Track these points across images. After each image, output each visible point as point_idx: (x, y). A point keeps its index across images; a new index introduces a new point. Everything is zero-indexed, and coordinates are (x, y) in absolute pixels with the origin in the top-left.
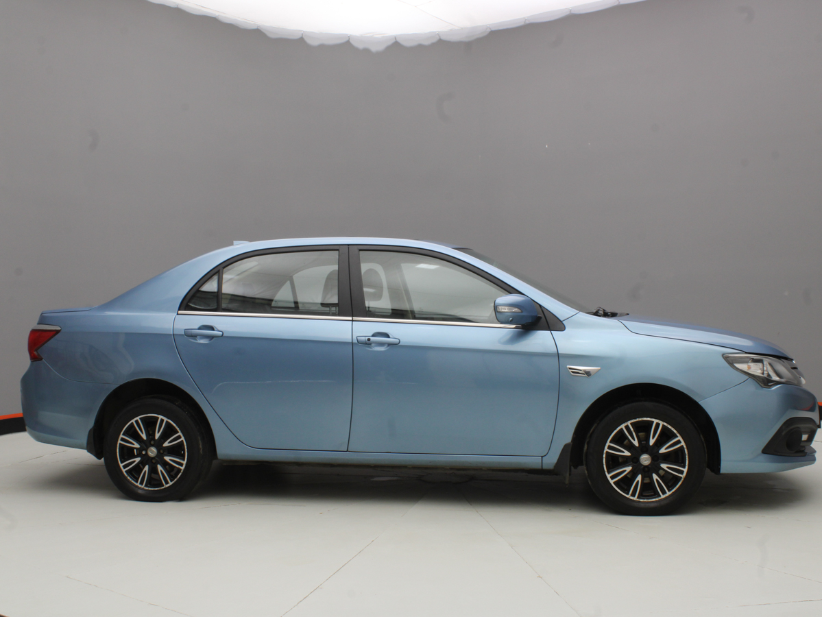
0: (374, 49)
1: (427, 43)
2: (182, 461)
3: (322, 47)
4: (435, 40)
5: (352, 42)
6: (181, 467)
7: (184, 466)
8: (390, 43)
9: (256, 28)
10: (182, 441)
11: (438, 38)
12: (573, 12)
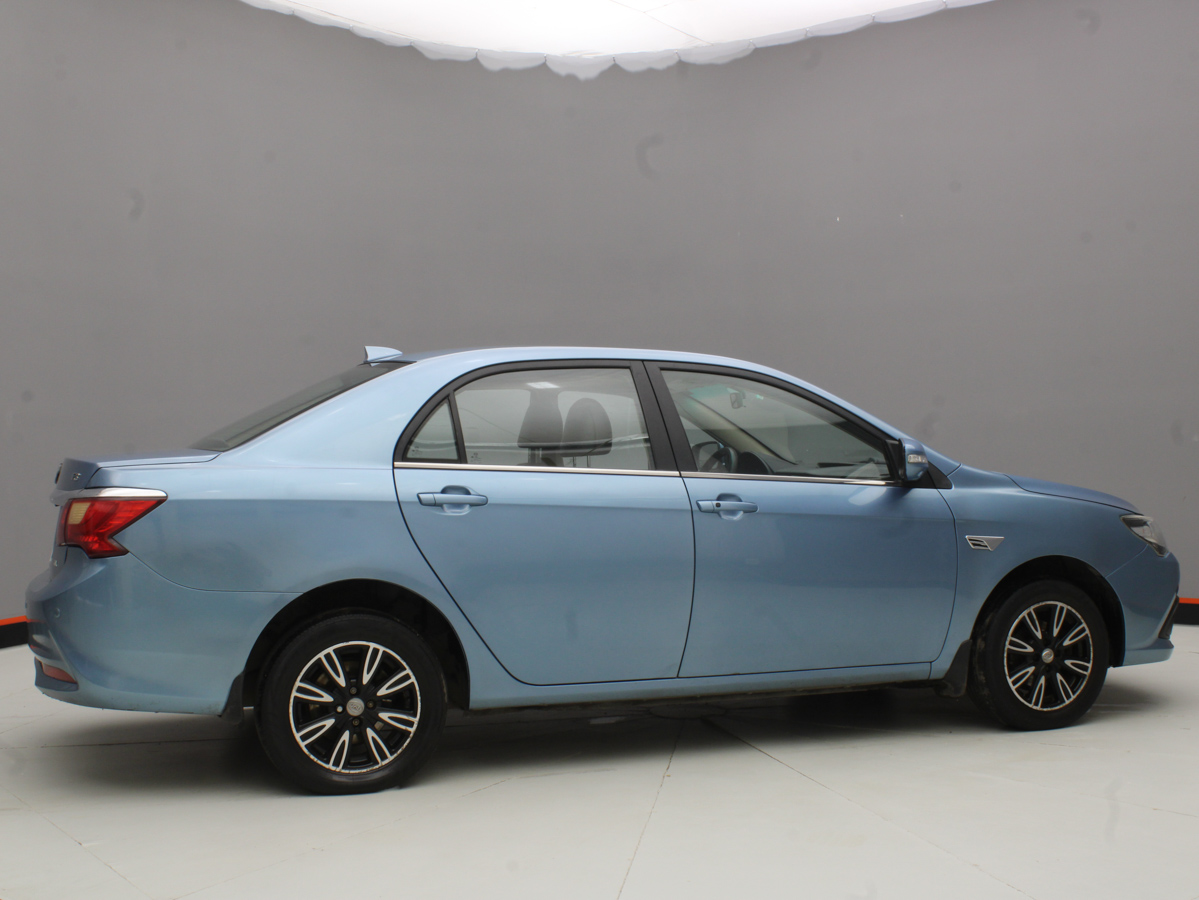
0: (582, 75)
1: (660, 66)
2: (411, 719)
3: (506, 73)
4: (672, 62)
5: (549, 64)
6: (409, 729)
7: (415, 726)
8: (606, 67)
9: (408, 44)
10: (413, 683)
11: (676, 59)
12: (877, 20)
